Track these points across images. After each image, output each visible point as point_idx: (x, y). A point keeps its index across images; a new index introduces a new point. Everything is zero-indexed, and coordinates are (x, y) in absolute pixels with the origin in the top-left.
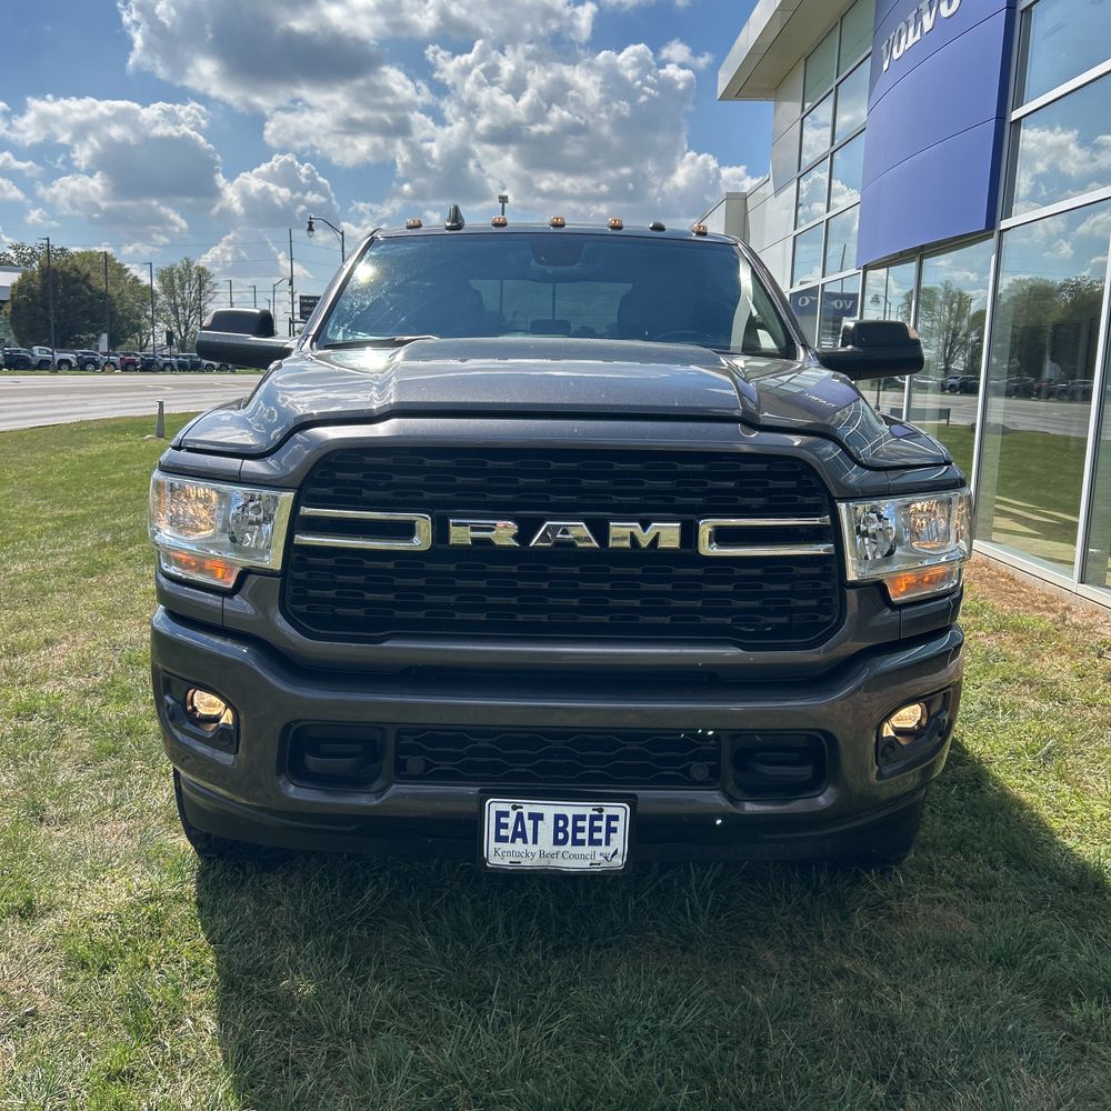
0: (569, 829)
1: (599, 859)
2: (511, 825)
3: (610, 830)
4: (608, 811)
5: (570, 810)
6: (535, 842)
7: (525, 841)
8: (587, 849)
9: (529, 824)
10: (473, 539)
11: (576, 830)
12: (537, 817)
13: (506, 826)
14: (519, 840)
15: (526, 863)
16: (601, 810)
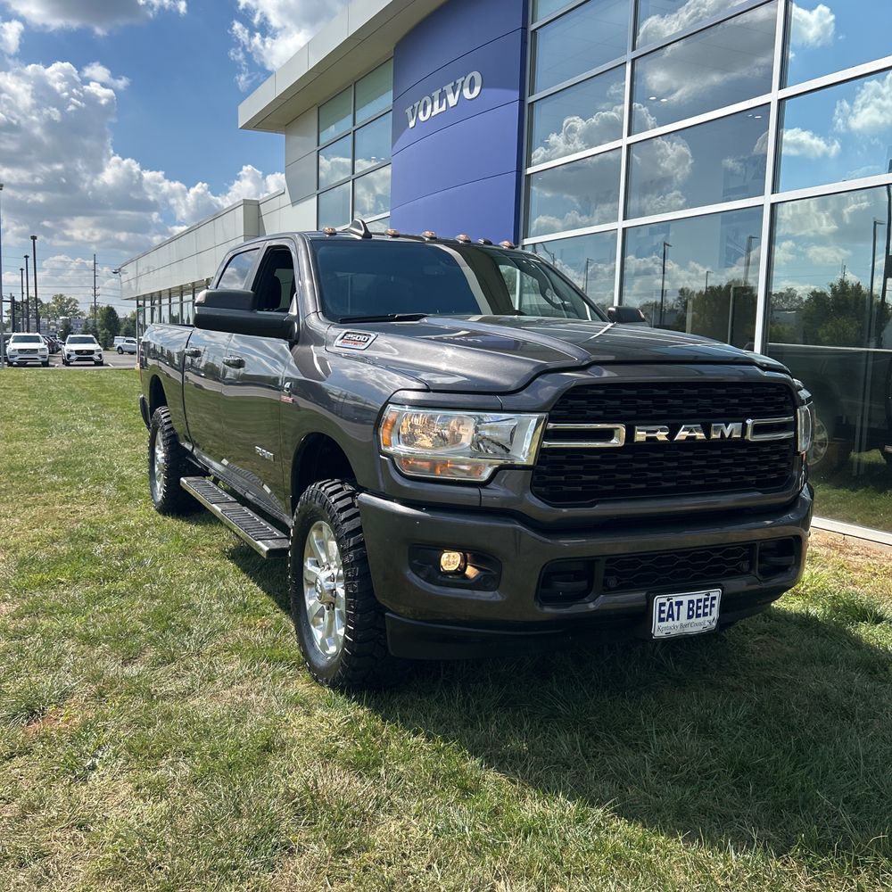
0: (695, 608)
1: (707, 623)
2: (666, 611)
3: (713, 606)
4: (712, 595)
5: (695, 596)
6: (678, 619)
7: (673, 620)
8: (701, 619)
9: (675, 608)
10: (647, 438)
11: (699, 608)
12: (679, 604)
13: (663, 612)
14: (670, 619)
15: (673, 632)
16: (708, 595)
